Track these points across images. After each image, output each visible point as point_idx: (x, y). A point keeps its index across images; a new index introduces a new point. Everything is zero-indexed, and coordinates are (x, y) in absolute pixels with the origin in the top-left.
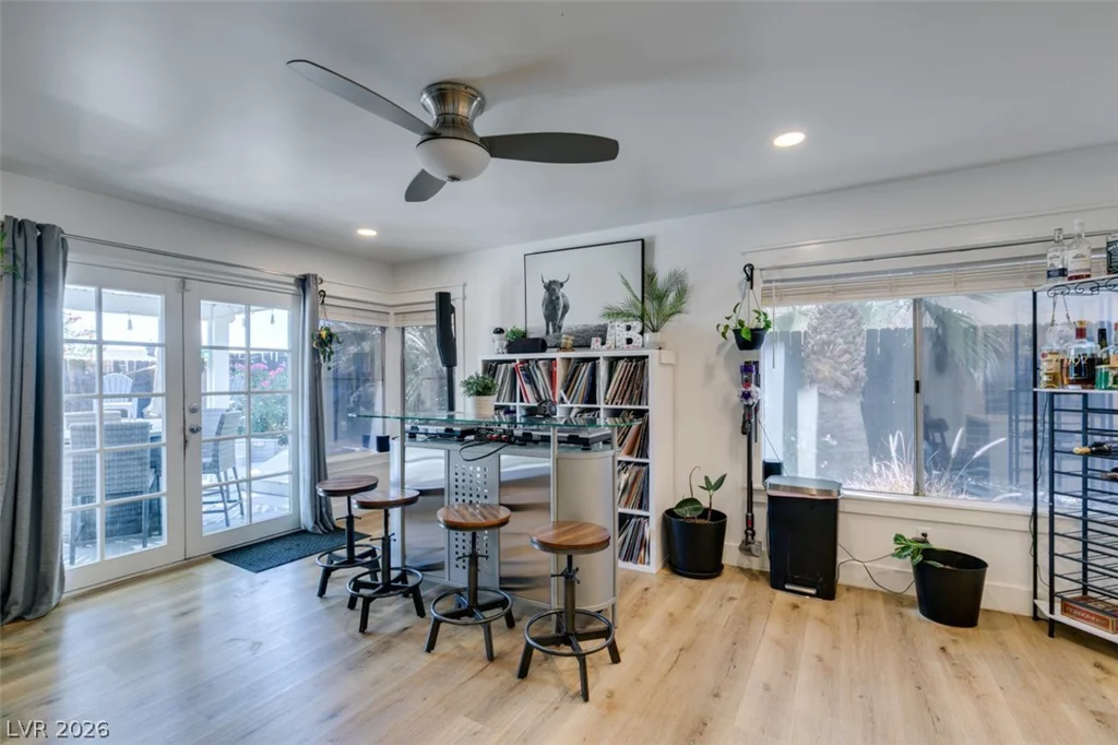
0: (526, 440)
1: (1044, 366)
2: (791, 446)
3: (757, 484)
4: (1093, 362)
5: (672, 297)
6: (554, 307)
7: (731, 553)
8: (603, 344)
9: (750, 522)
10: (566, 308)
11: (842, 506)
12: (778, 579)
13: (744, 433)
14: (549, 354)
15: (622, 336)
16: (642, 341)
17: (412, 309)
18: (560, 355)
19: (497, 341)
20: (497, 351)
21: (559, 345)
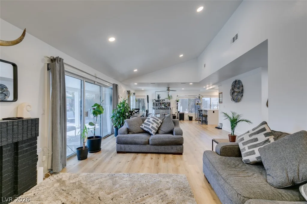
0: (166, 109)
1: (196, 104)
3: (178, 113)
5: (171, 97)
9: (178, 116)
11: (184, 114)
12: (180, 120)
13: (177, 109)
15: (167, 100)
16: (168, 101)
17: (139, 96)
18: (162, 102)
19: (154, 100)
20: (154, 102)
21: (161, 101)
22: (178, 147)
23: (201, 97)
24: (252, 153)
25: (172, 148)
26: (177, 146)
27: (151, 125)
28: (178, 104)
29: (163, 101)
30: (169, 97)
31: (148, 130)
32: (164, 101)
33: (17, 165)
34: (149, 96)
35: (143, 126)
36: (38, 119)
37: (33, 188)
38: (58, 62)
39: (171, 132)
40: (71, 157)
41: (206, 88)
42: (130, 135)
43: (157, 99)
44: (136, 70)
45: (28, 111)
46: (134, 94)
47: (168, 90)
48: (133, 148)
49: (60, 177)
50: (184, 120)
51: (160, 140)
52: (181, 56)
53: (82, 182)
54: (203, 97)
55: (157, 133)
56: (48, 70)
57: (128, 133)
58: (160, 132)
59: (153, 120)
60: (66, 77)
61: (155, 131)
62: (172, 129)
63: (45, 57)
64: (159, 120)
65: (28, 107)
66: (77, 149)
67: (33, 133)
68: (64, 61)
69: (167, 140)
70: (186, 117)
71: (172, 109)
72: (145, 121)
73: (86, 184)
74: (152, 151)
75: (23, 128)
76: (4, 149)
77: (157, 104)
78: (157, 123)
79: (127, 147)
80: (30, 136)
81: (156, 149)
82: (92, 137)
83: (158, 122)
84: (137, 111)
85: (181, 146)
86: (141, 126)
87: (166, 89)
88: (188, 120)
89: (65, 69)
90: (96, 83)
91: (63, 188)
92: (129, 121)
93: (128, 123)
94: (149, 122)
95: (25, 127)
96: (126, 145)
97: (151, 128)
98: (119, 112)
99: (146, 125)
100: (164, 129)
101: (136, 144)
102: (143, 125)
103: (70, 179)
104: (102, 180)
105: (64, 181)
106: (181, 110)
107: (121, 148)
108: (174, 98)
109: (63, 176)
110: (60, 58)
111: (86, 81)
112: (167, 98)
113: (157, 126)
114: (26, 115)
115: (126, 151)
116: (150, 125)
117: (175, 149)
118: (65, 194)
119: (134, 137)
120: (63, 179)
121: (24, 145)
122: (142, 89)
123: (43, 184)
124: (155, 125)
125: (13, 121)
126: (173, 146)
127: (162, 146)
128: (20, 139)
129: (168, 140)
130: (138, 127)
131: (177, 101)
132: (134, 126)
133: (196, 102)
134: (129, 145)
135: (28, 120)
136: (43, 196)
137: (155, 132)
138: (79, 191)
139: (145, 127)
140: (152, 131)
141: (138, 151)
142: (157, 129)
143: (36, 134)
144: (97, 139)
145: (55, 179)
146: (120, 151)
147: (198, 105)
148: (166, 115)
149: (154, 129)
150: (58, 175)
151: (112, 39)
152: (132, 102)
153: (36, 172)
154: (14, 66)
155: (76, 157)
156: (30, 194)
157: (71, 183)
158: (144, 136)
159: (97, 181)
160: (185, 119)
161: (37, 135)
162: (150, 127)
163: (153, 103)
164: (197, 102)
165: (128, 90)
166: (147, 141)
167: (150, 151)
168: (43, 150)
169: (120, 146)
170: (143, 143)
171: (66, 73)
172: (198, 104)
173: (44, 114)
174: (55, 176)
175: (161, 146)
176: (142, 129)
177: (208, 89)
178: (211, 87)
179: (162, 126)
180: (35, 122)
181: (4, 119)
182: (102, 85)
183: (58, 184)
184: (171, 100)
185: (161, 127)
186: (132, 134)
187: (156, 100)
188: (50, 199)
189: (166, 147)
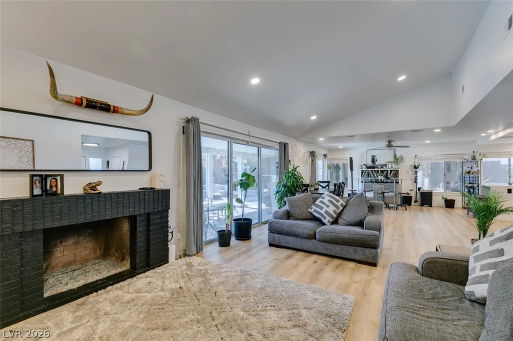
0: (387, 182)
1: (464, 172)
2: (423, 184)
3: (417, 191)
4: (470, 171)
5: (400, 159)
6: (373, 160)
7: (413, 203)
8: (386, 167)
9: (416, 197)
10: (377, 160)
11: (433, 194)
12: (422, 205)
13: (415, 182)
14: (376, 169)
15: (390, 166)
16: (395, 167)
17: (334, 159)
18: (379, 170)
19: (364, 167)
20: (364, 169)
21: (378, 168)
22: (368, 251)
23: (478, 157)
24: (484, 279)
25: (356, 252)
26: (365, 249)
27: (325, 208)
28: (416, 172)
29: (382, 167)
30: (397, 160)
31: (320, 217)
32: (384, 167)
33: (149, 237)
34: (353, 159)
35: (313, 210)
36: (169, 190)
37: (164, 265)
38: (192, 124)
39: (360, 224)
40: (211, 242)
41: (489, 136)
42: (291, 222)
43: (370, 163)
44: (314, 118)
45: (161, 181)
46: (325, 156)
47: (389, 147)
48: (292, 241)
49: (191, 261)
50: (431, 206)
51: (333, 234)
52: (402, 78)
53: (209, 271)
54: (484, 156)
55: (335, 222)
56: (183, 133)
57: (288, 219)
58: (340, 221)
59: (330, 201)
60: (202, 138)
61: (332, 218)
62: (362, 217)
63: (181, 119)
64: (339, 201)
65: (161, 177)
66: (218, 232)
67: (164, 205)
68: (200, 121)
69: (346, 236)
70: (437, 200)
71: (400, 183)
72: (317, 202)
73: (211, 274)
74: (320, 251)
75: (154, 199)
76: (138, 219)
77: (369, 172)
78: (336, 206)
79: (284, 240)
80: (160, 208)
81: (326, 249)
82: (240, 219)
83: (339, 204)
84: (327, 184)
85: (374, 251)
86: (309, 210)
87: (385, 143)
88: (441, 207)
89: (201, 129)
90: (250, 143)
91: (189, 273)
92: (292, 200)
93: (290, 202)
94: (323, 203)
95: (156, 197)
96: (282, 236)
97: (325, 213)
98: (285, 186)
99: (316, 208)
100: (348, 216)
101: (295, 235)
102: (312, 208)
103: (199, 265)
104: (230, 274)
105: (193, 266)
106: (425, 184)
107: (274, 239)
108: (409, 162)
109: (195, 260)
110: (195, 118)
111: (234, 143)
112: (391, 162)
113: (334, 211)
114: (159, 186)
115: (281, 245)
116: (323, 208)
117: (361, 253)
118: (187, 279)
119: (293, 225)
120: (193, 264)
121: (155, 217)
122: (340, 147)
123: (173, 264)
124: (331, 209)
125: (145, 192)
126: (359, 249)
127: (338, 246)
128: (151, 211)
129: (348, 235)
130: (304, 211)
131: (415, 167)
132: (299, 208)
133: (464, 169)
134: (286, 237)
135: (158, 191)
136: (168, 275)
137: (331, 220)
138: (201, 279)
139: (315, 211)
140: (325, 218)
141: (298, 247)
142: (335, 216)
143: (166, 206)
144: (245, 222)
145: (186, 261)
146: (272, 243)
147: (471, 176)
148: (386, 194)
149: (329, 216)
150: (191, 258)
151: (255, 81)
152: (321, 170)
153: (168, 249)
154: (149, 133)
155: (217, 244)
156: (159, 271)
157: (197, 270)
158: (309, 225)
159: (224, 274)
160: (433, 205)
161: (168, 207)
162: (323, 212)
163: (362, 171)
164: (466, 169)
165: (311, 150)
166: (312, 233)
167: (317, 251)
168: (178, 226)
169: (273, 236)
170: (305, 236)
171: (202, 134)
172: (469, 173)
173: (179, 185)
174: (187, 258)
175: (336, 245)
176: (311, 213)
177: (493, 137)
178: (501, 134)
179: (345, 211)
180: (166, 193)
181: (140, 189)
182: (261, 146)
183: (186, 267)
184: (400, 165)
185: (343, 213)
186: (294, 220)
187: (368, 166)
188: (172, 280)
189: (345, 248)
